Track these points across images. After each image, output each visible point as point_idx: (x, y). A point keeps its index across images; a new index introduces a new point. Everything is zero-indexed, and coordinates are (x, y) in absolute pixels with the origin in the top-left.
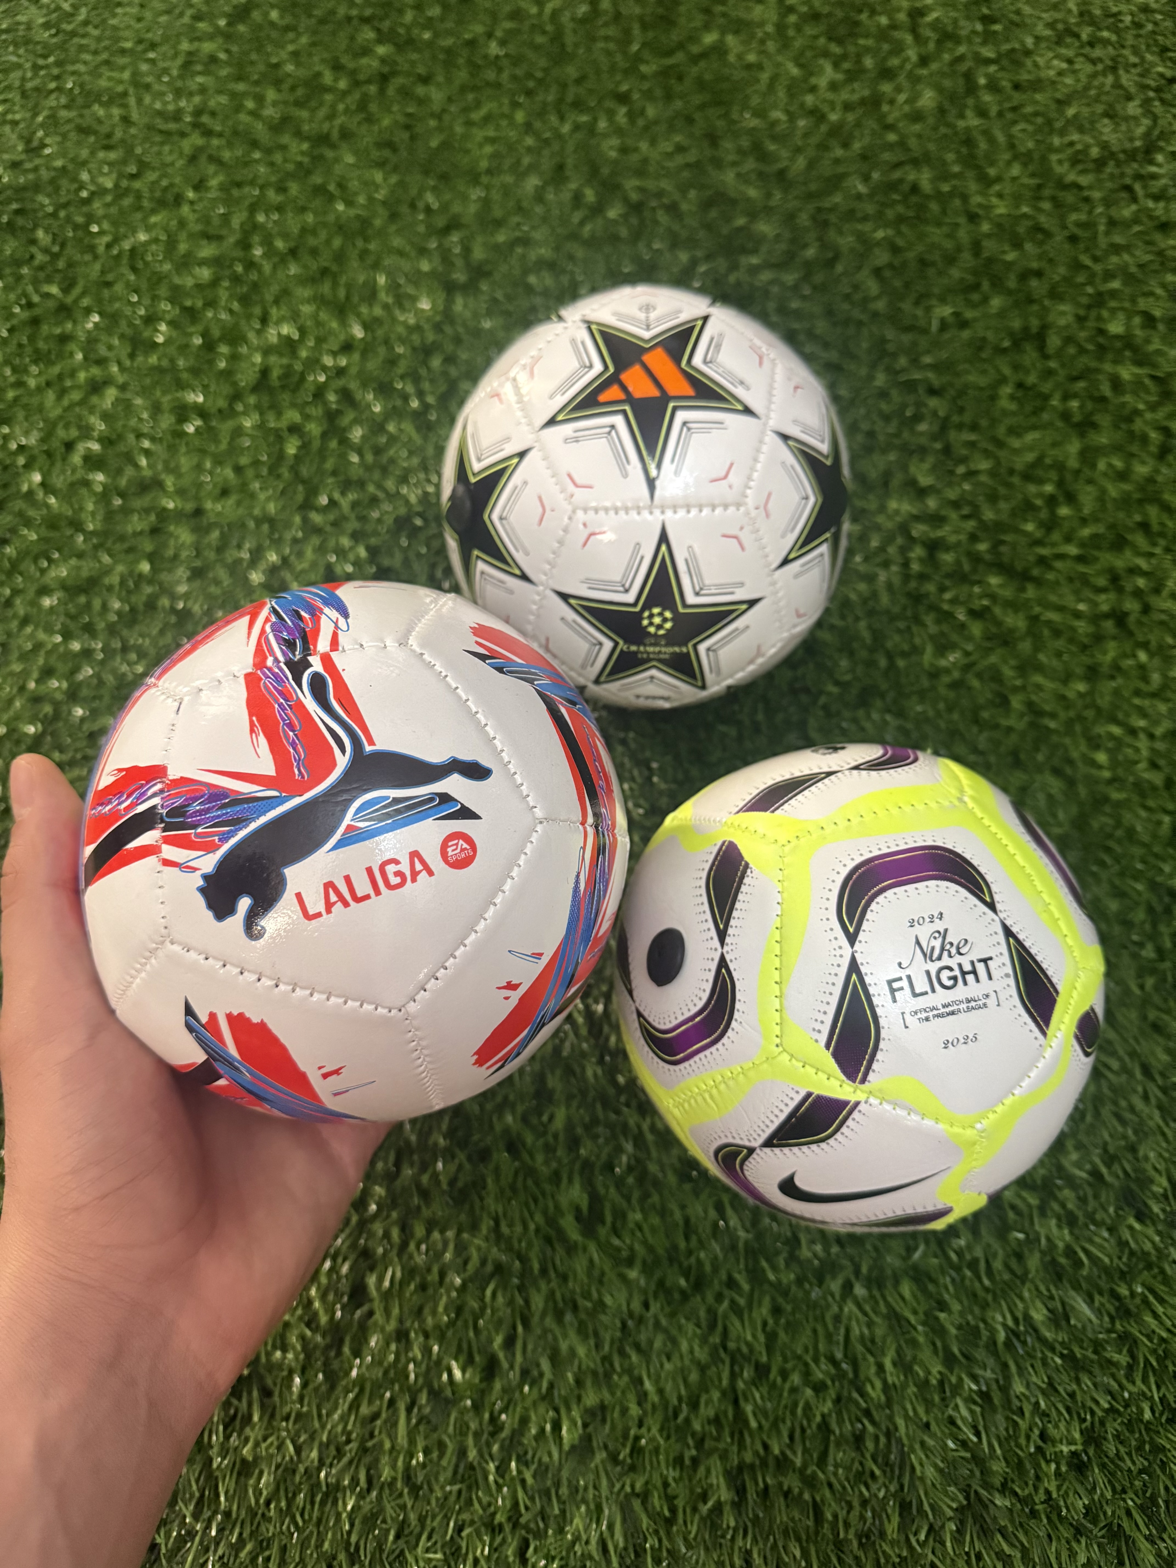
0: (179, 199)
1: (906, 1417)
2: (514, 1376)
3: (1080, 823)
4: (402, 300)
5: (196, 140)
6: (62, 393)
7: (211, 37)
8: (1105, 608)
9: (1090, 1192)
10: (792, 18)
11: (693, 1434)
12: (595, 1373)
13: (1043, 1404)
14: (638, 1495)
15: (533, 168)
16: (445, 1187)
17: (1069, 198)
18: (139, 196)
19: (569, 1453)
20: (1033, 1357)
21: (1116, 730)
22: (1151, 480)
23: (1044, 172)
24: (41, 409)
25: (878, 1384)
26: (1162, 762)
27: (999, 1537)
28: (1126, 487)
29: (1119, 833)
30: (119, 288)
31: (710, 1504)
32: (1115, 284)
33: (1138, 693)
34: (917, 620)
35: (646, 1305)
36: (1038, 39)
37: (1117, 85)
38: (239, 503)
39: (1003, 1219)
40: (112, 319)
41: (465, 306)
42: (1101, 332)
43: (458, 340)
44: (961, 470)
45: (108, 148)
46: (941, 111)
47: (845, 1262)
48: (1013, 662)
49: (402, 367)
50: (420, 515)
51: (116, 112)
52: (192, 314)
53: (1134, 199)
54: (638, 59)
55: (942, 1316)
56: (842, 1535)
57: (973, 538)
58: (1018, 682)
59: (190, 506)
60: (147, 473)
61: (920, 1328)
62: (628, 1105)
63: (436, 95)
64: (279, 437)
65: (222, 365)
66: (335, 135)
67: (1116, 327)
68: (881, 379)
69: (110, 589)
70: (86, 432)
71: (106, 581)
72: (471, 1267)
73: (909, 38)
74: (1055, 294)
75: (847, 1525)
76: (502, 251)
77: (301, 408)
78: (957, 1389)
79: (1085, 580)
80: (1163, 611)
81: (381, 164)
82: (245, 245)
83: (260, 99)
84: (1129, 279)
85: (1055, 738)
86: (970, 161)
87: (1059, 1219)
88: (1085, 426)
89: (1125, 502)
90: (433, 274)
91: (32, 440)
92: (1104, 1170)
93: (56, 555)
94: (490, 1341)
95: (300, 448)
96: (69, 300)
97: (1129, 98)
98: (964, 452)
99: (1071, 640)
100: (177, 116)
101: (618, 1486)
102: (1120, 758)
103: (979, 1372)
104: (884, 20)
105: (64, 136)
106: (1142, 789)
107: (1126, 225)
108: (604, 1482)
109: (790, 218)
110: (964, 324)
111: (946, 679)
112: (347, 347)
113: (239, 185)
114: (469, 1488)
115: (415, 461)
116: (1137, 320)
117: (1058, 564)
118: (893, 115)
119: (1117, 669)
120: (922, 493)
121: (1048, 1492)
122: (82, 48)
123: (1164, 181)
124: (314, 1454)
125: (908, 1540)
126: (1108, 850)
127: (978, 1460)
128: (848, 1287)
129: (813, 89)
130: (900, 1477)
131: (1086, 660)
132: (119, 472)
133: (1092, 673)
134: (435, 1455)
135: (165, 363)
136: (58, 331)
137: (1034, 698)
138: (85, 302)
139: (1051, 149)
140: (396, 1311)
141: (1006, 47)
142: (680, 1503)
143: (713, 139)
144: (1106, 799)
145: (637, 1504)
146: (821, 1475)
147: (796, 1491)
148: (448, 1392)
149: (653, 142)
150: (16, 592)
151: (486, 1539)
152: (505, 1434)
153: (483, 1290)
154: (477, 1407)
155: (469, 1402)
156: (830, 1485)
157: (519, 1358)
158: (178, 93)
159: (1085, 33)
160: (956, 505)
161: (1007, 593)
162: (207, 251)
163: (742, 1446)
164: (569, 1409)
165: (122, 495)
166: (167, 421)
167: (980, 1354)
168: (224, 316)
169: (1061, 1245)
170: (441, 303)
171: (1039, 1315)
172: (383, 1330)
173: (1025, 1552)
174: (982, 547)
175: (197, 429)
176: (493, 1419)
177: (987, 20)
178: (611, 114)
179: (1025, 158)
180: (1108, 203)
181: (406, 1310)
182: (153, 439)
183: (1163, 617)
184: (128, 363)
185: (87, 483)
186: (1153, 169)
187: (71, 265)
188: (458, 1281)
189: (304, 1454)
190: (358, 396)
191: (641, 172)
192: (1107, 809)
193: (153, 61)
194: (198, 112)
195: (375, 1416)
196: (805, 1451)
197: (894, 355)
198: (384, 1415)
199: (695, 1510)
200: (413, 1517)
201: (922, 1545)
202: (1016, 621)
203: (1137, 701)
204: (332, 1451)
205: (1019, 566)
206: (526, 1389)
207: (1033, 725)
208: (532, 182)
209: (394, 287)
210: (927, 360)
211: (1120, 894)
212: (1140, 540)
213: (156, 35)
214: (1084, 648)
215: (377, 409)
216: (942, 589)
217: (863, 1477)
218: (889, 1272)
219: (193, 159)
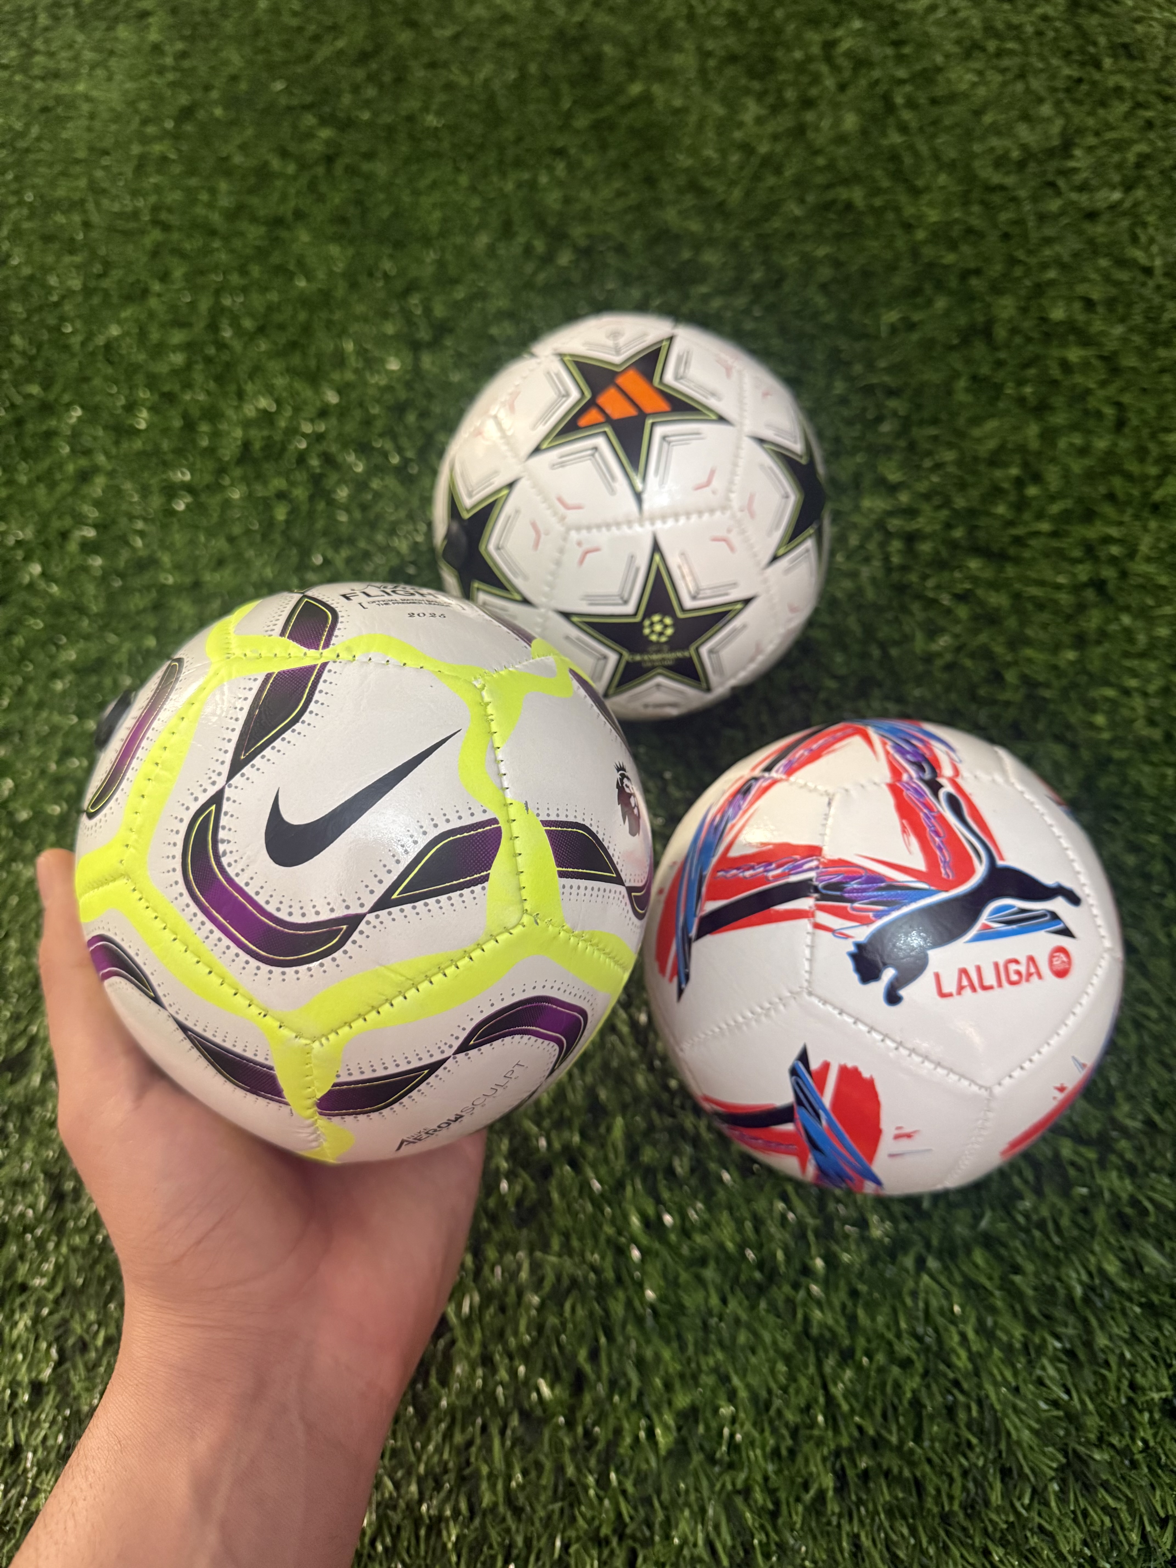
0: (145, 292)
1: (996, 1384)
2: (601, 1389)
3: (1088, 784)
4: (371, 363)
5: (156, 235)
6: (52, 486)
7: (159, 138)
8: (1083, 577)
9: (1145, 1141)
10: (712, 63)
11: (787, 1425)
12: (682, 1376)
13: (1128, 1355)
14: (739, 1492)
15: (482, 226)
16: (513, 1209)
17: (996, 199)
18: (106, 293)
19: (666, 1459)
20: (1112, 1309)
21: (1110, 693)
22: (1110, 453)
23: (970, 178)
24: (33, 504)
25: (963, 1354)
26: (1158, 718)
27: (1102, 1491)
28: (1088, 462)
29: (1127, 790)
30: (97, 382)
31: (812, 1492)
32: (1052, 274)
33: (1127, 655)
34: (904, 609)
35: (724, 1301)
36: (947, 56)
37: (1028, 90)
38: (236, 572)
39: (1065, 1175)
40: (92, 412)
41: (433, 363)
42: (1044, 320)
43: (429, 396)
44: (928, 463)
45: (72, 252)
46: (864, 132)
47: (916, 1237)
48: (1001, 639)
49: (379, 425)
50: (413, 563)
51: (77, 218)
52: (170, 398)
53: (1058, 193)
54: (569, 116)
55: (1017, 1279)
56: (947, 1508)
57: (948, 526)
58: (1009, 658)
59: (188, 580)
60: (143, 553)
61: (997, 1293)
62: (683, 1107)
63: (381, 169)
64: (266, 505)
65: (205, 443)
66: (289, 216)
67: (1058, 314)
68: (839, 387)
69: (119, 666)
70: (80, 520)
71: (116, 659)
72: (547, 1285)
73: (824, 69)
74: (996, 289)
75: (951, 1498)
76: (460, 307)
77: (287, 474)
78: (1041, 1349)
79: (1061, 554)
80: (1139, 575)
81: (337, 238)
82: (213, 327)
83: (213, 191)
84: (1063, 267)
85: (1052, 706)
86: (898, 175)
87: (1119, 1169)
88: (1041, 409)
89: (1090, 476)
90: (397, 337)
91: (27, 534)
92: (1157, 1118)
93: (64, 640)
94: (575, 1355)
95: (289, 513)
96: (51, 397)
97: (1040, 100)
98: (927, 446)
99: (1056, 613)
100: (135, 214)
101: (718, 1487)
102: (1118, 718)
103: (1061, 1330)
104: (798, 55)
105: (30, 246)
106: (1144, 747)
107: (1056, 217)
108: (705, 1483)
109: (734, 246)
110: (911, 326)
111: (939, 663)
112: (324, 413)
113: (202, 273)
114: (571, 1506)
115: (402, 514)
116: (1077, 306)
117: (1033, 542)
118: (819, 139)
119: (1103, 635)
120: (893, 489)
121: (1144, 1441)
122: (38, 163)
123: (1084, 175)
124: (414, 1488)
125: (1013, 1506)
126: (1118, 808)
127: (1071, 1418)
128: (921, 1263)
129: (741, 125)
130: (997, 1444)
131: (1071, 629)
132: (116, 554)
133: (1080, 641)
134: (533, 1474)
135: (149, 448)
136: (44, 428)
137: (1027, 671)
138: (66, 398)
139: (973, 156)
140: (478, 1335)
141: (918, 67)
142: (782, 1495)
143: (650, 181)
144: (1109, 760)
145: (739, 1501)
146: (919, 1451)
147: (895, 1470)
148: (539, 1412)
149: (594, 190)
150: (28, 680)
151: (595, 1553)
152: (600, 1446)
153: (562, 1306)
154: (570, 1424)
155: (562, 1419)
156: (929, 1461)
157: (605, 1369)
158: (135, 193)
159: (992, 45)
160: (927, 497)
161: (988, 574)
162: (178, 337)
163: (836, 1431)
164: (660, 1414)
165: (122, 575)
166: (156, 501)
167: (1059, 1313)
168: (202, 397)
169: (1124, 1196)
170: (409, 360)
171: (1112, 1267)
172: (467, 1357)
173: (1130, 1502)
174: (958, 533)
175: (188, 506)
176: (587, 1433)
177: (897, 44)
178: (550, 169)
179: (951, 167)
180: (1035, 199)
181: (488, 1333)
182: (145, 520)
183: (1140, 580)
184: (114, 451)
185: (85, 569)
186: (1072, 164)
187: (49, 364)
188: (536, 1300)
189: (403, 1491)
190: (339, 459)
191: (586, 217)
192: (1112, 768)
193: (106, 168)
194: (156, 209)
195: (469, 1444)
196: (900, 1428)
197: (848, 364)
198: (478, 1441)
199: (798, 1499)
200: (520, 1541)
201: (1028, 1508)
202: (998, 600)
203: (1128, 663)
204: (430, 1483)
205: (995, 547)
206: (616, 1398)
207: (1030, 697)
208: (483, 240)
209: (362, 352)
210: (882, 364)
211: (1135, 848)
212: (1108, 510)
213: (108, 143)
214: (1069, 618)
215: (360, 468)
216: (924, 577)
217: (961, 1447)
218: (959, 1242)
219: (155, 254)
